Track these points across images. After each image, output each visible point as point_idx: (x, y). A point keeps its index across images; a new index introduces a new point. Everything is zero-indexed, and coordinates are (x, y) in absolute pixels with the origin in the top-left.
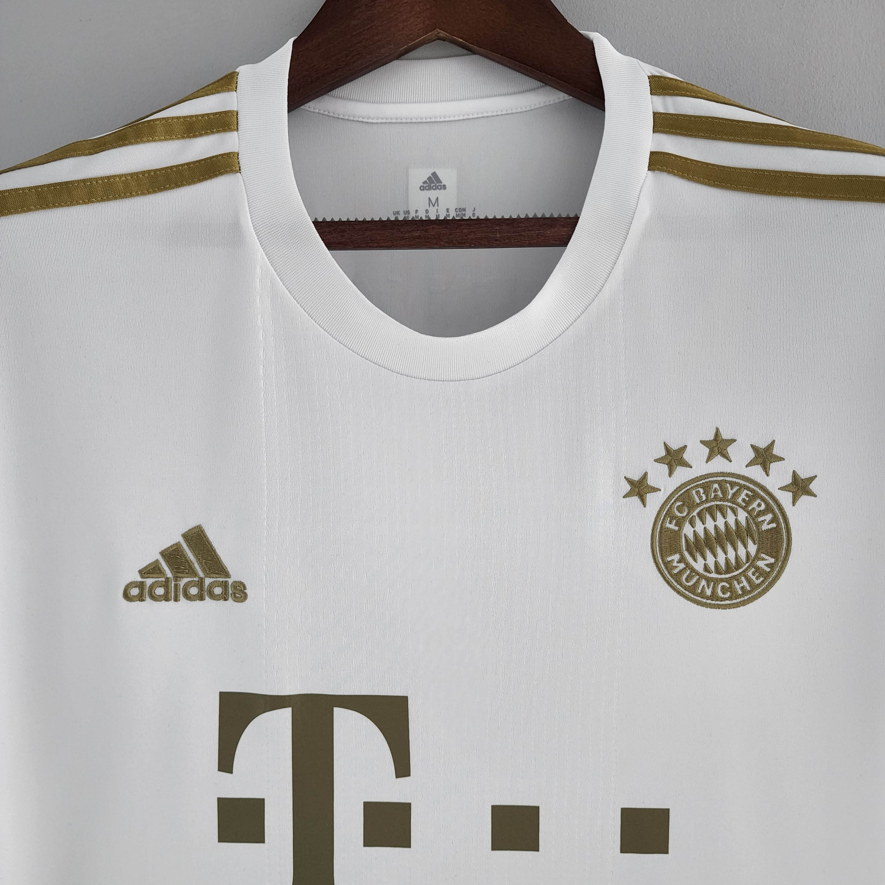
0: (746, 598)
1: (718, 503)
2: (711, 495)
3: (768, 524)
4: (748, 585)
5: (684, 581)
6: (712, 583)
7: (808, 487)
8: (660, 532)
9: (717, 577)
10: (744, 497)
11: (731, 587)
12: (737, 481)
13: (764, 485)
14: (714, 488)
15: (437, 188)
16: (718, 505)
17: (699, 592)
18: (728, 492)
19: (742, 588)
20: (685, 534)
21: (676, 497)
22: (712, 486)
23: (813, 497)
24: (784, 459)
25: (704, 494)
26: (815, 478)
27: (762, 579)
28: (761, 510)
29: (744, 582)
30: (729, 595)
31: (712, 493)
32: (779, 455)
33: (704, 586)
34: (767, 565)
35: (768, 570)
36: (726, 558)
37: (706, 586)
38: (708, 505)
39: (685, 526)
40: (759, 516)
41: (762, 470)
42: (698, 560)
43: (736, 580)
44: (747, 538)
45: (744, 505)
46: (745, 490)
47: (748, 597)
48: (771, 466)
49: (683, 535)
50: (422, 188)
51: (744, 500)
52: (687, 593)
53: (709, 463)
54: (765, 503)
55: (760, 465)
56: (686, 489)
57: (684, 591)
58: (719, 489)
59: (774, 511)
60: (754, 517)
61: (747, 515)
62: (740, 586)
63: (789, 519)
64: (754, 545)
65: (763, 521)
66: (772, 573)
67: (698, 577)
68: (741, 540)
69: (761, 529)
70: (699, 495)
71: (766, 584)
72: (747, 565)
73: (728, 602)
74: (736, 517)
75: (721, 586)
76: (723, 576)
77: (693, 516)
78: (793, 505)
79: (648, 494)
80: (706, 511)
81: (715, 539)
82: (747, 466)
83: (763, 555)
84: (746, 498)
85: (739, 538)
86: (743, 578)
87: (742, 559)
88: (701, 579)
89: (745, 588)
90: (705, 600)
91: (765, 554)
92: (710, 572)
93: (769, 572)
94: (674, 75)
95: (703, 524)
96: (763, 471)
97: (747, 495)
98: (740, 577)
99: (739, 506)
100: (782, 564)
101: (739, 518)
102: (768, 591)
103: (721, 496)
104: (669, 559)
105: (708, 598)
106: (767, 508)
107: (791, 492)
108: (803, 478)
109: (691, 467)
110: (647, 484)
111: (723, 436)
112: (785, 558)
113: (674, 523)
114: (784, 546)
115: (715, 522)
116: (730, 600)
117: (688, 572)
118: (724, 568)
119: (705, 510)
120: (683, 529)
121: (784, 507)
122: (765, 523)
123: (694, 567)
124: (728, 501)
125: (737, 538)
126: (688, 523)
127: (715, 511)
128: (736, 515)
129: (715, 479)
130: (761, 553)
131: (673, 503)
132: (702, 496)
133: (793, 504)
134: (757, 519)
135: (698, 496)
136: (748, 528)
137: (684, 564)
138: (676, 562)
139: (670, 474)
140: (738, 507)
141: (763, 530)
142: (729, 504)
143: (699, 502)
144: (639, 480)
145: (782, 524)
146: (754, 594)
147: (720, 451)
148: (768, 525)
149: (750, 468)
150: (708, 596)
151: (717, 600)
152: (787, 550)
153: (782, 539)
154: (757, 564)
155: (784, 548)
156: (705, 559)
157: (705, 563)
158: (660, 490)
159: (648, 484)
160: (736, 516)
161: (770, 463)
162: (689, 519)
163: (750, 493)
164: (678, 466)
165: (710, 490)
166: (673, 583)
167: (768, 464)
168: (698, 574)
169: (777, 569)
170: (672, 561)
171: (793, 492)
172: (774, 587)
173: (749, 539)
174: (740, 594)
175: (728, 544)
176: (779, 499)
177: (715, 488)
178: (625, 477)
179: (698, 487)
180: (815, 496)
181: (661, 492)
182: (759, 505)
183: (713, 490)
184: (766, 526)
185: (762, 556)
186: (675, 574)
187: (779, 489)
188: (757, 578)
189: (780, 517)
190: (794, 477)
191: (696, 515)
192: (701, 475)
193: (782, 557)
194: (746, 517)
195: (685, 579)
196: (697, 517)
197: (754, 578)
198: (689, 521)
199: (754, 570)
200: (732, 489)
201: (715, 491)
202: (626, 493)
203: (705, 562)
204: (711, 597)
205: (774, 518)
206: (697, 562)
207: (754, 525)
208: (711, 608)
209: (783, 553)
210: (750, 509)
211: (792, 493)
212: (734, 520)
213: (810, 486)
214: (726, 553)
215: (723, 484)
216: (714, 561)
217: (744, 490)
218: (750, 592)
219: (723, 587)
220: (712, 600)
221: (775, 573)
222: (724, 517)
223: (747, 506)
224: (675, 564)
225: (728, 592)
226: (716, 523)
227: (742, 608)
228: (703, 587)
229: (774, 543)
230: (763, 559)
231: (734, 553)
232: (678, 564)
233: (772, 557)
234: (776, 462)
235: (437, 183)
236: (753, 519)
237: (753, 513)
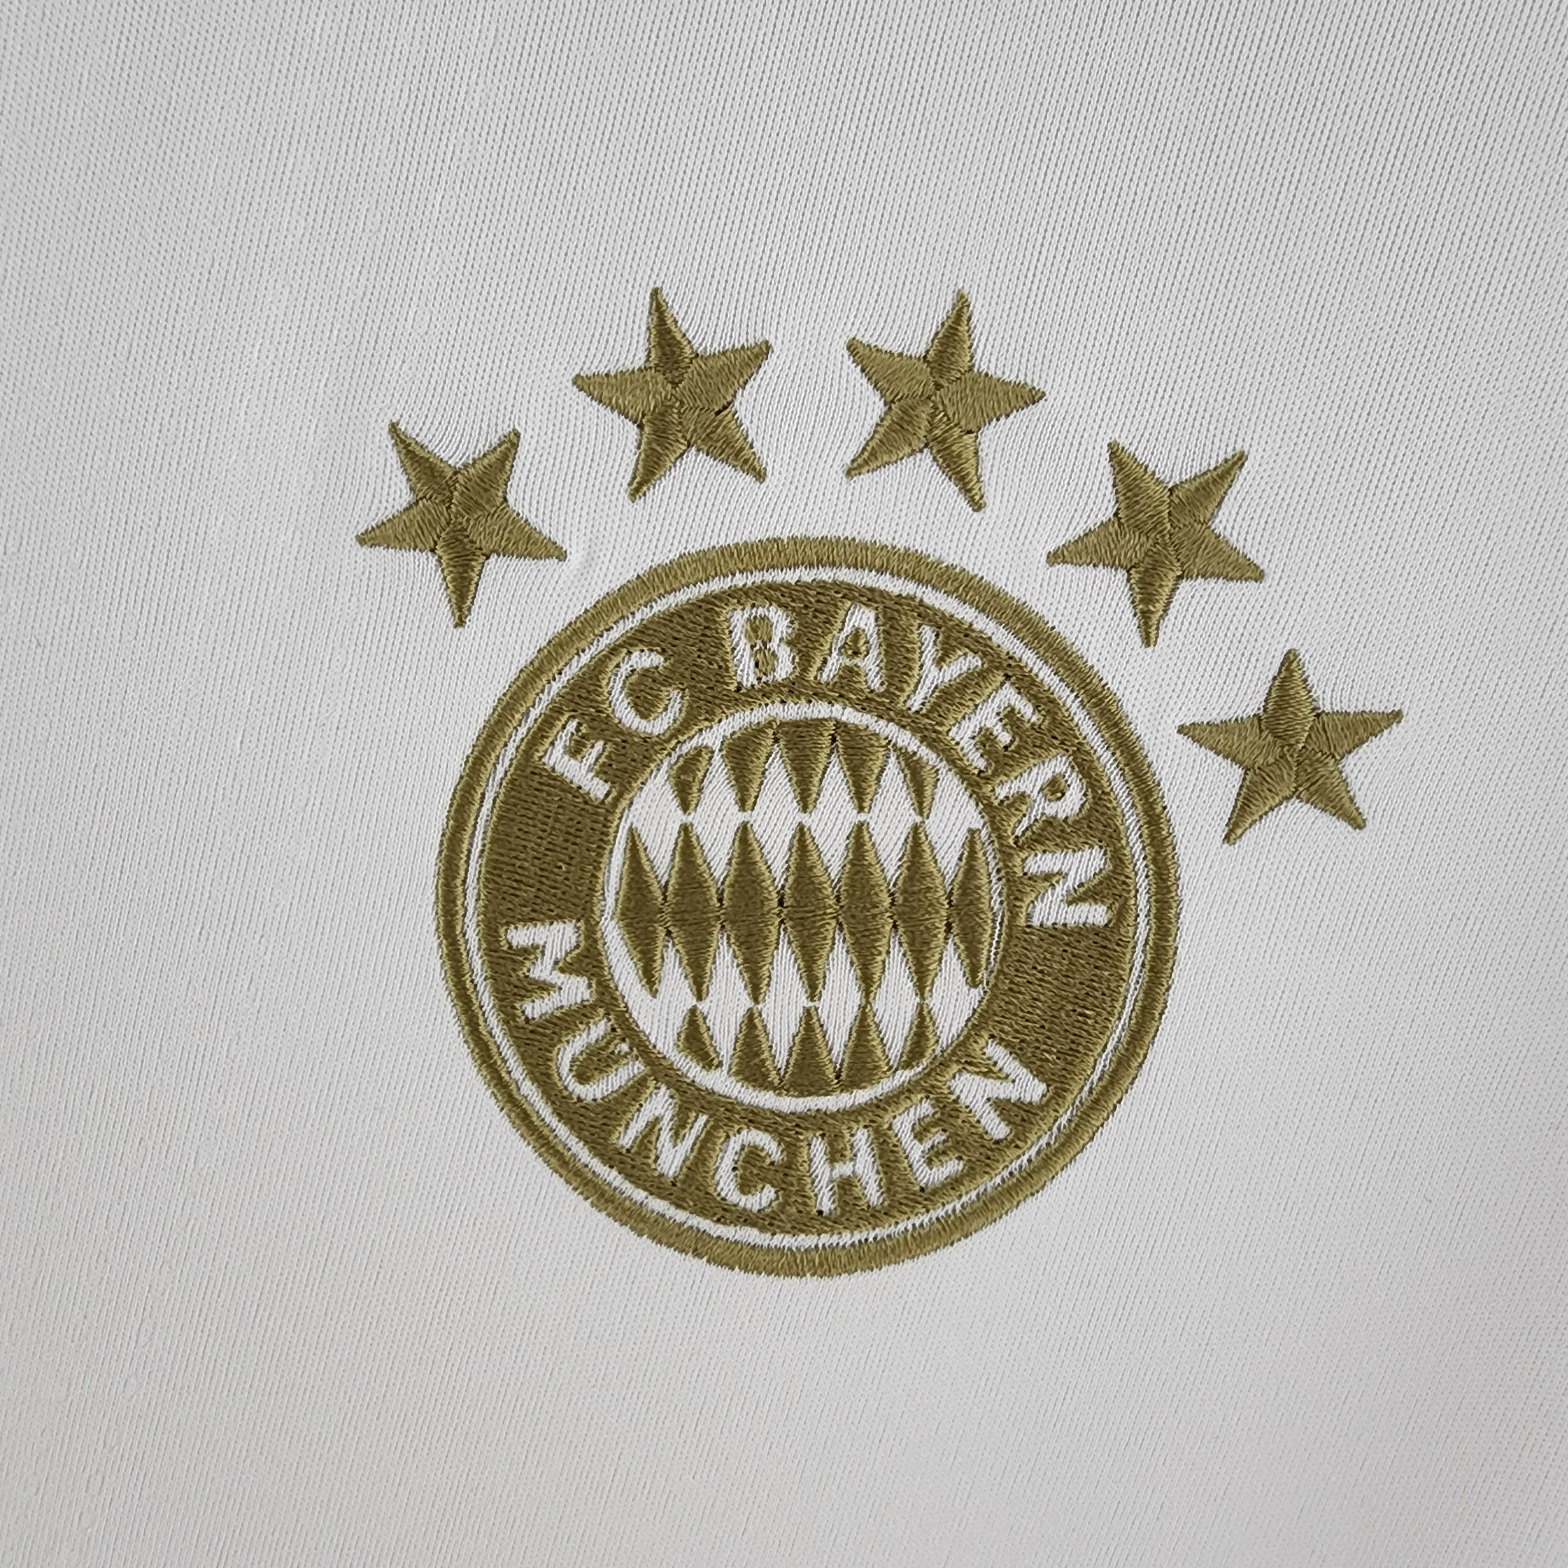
0: (847, 1238)
1: (850, 716)
2: (825, 662)
3: (1074, 899)
4: (874, 1176)
5: (565, 1069)
6: (703, 1119)
7: (1337, 762)
8: (513, 785)
9: (735, 1094)
10: (989, 725)
11: (789, 1165)
12: (984, 624)
13: (1113, 687)
14: (848, 629)
16: (845, 725)
17: (621, 1142)
18: (916, 672)
19: (845, 1186)
20: (633, 835)
21: (638, 616)
22: (842, 613)
23: (1342, 826)
24: (1259, 576)
25: (789, 643)
26: (1389, 725)
27: (952, 1167)
28: (1055, 818)
29: (859, 1159)
30: (764, 1203)
31: (835, 654)
32: (1240, 546)
33: (657, 1120)
34: (1003, 1107)
35: (998, 1129)
36: (807, 1011)
37: (666, 1125)
38: (794, 711)
39: (646, 788)
40: (1039, 847)
41: (1126, 602)
42: (664, 982)
43: (823, 1136)
44: (946, 938)
45: (981, 764)
46: (1007, 684)
47: (858, 1236)
48: (1178, 596)
49: (622, 835)
51: (985, 739)
52: (562, 1131)
53: (865, 479)
54: (1091, 785)
55: (1121, 575)
56: (702, 590)
57: (553, 1121)
58: (874, 640)
59: (1119, 840)
60: (1011, 842)
61: (977, 823)
62: (836, 1174)
63: (1184, 905)
64: (966, 988)
65: (1048, 877)
66: (1012, 1153)
67: (637, 1068)
68: (911, 944)
69: (1029, 917)
70: (759, 643)
71: (965, 1199)
72: (904, 1076)
73: (751, 1235)
74: (918, 819)
75: (743, 1148)
76: (767, 1100)
77: (699, 751)
78: (1227, 838)
79: (493, 558)
80: (776, 740)
81: (781, 903)
82: (1055, 558)
83: (997, 1052)
84: (998, 729)
85: (901, 930)
86: (862, 1138)
87: (888, 1038)
88: (652, 1084)
89: (857, 1191)
90: (639, 1195)
91: (1008, 1045)
92: (707, 1060)
93: (998, 1142)
95: (742, 803)
96: (1129, 613)
97: (1011, 717)
98: (850, 1128)
99: (952, 762)
100: (1076, 1119)
101: (934, 827)
102: (966, 1237)
103: (875, 684)
104: (520, 936)
105: (657, 1187)
106: (1088, 817)
107: (1240, 763)
108: (1328, 709)
109: (760, 476)
110: (505, 500)
111: (978, 357)
112: (1101, 1094)
113: (592, 760)
114: (1115, 1036)
115: (805, 809)
116: (762, 1229)
117: (599, 1029)
118: (781, 1060)
119: (770, 732)
120: (631, 804)
121: (1178, 831)
122: (1058, 888)
123: (635, 1015)
124: (904, 720)
125: (895, 926)
126: (662, 775)
127: (823, 756)
128: (921, 803)
129: (869, 579)
130: (992, 1036)
131: (614, 650)
132: (774, 655)
133: (1232, 831)
134: (1024, 861)
135: (752, 647)
136: (964, 886)
137: (590, 986)
138: (548, 961)
139: (641, 485)
140: (943, 766)
141: (1036, 922)
142: (906, 739)
143: (752, 679)
144: (466, 466)
145: (1142, 919)
146: (892, 1230)
147: (938, 432)
148: (1070, 903)
149: (1066, 571)
150: (662, 1175)
151: (702, 1212)
152: (1119, 1062)
153: (1113, 994)
154: (953, 1083)
155: (1110, 1047)
156: (699, 990)
157: (693, 1011)
158: (562, 556)
159: (511, 501)
160: (921, 813)
161: (1180, 578)
162: (674, 756)
163: (1026, 709)
164: (694, 449)
165: (824, 635)
166: (505, 1061)
167: (1172, 575)
168: (643, 1049)
169: (1043, 1142)
170: (530, 952)
171: (1247, 770)
172: (1000, 1224)
173: (950, 947)
174: (820, 1213)
175: (839, 945)
176: (1165, 786)
177: (857, 634)
178: (394, 428)
179: (770, 600)
180: (1357, 822)
181: (564, 565)
182: (1055, 788)
183: (843, 635)
184: (1055, 907)
185: (989, 1051)
186: (527, 1020)
187: (1182, 730)
188: (933, 1157)
189: (1142, 883)
190: (1281, 687)
191: (716, 747)
192: (798, 532)
193: (1086, 1089)
194: (972, 832)
195: (574, 1060)
196: (717, 758)
197: (916, 1151)
198: (671, 767)
199: (931, 1111)
200: (940, 662)
201: (854, 646)
202: (378, 520)
203: (694, 1002)
204: (674, 1185)
205: (1108, 878)
206: (654, 993)
207: (997, 886)
208: (660, 1242)
209: (1099, 1067)
210: (1002, 792)
211: (1241, 771)
212: (903, 830)
213: (1351, 760)
214: (813, 986)
215: (904, 621)
216: (742, 1012)
217: (1002, 684)
218: (874, 1216)
219: (752, 1155)
220: (678, 1206)
221: (1025, 1158)
222: (860, 797)
223: (995, 774)
224: (542, 970)
225: (768, 1186)
226: (806, 819)
227: (811, 1283)
228: (653, 1126)
229: (1070, 1007)
230: (990, 1071)
231: (856, 998)
232: (556, 973)
233: (1039, 1073)
234: (1212, 581)
236: (1005, 854)
237: (1014, 820)
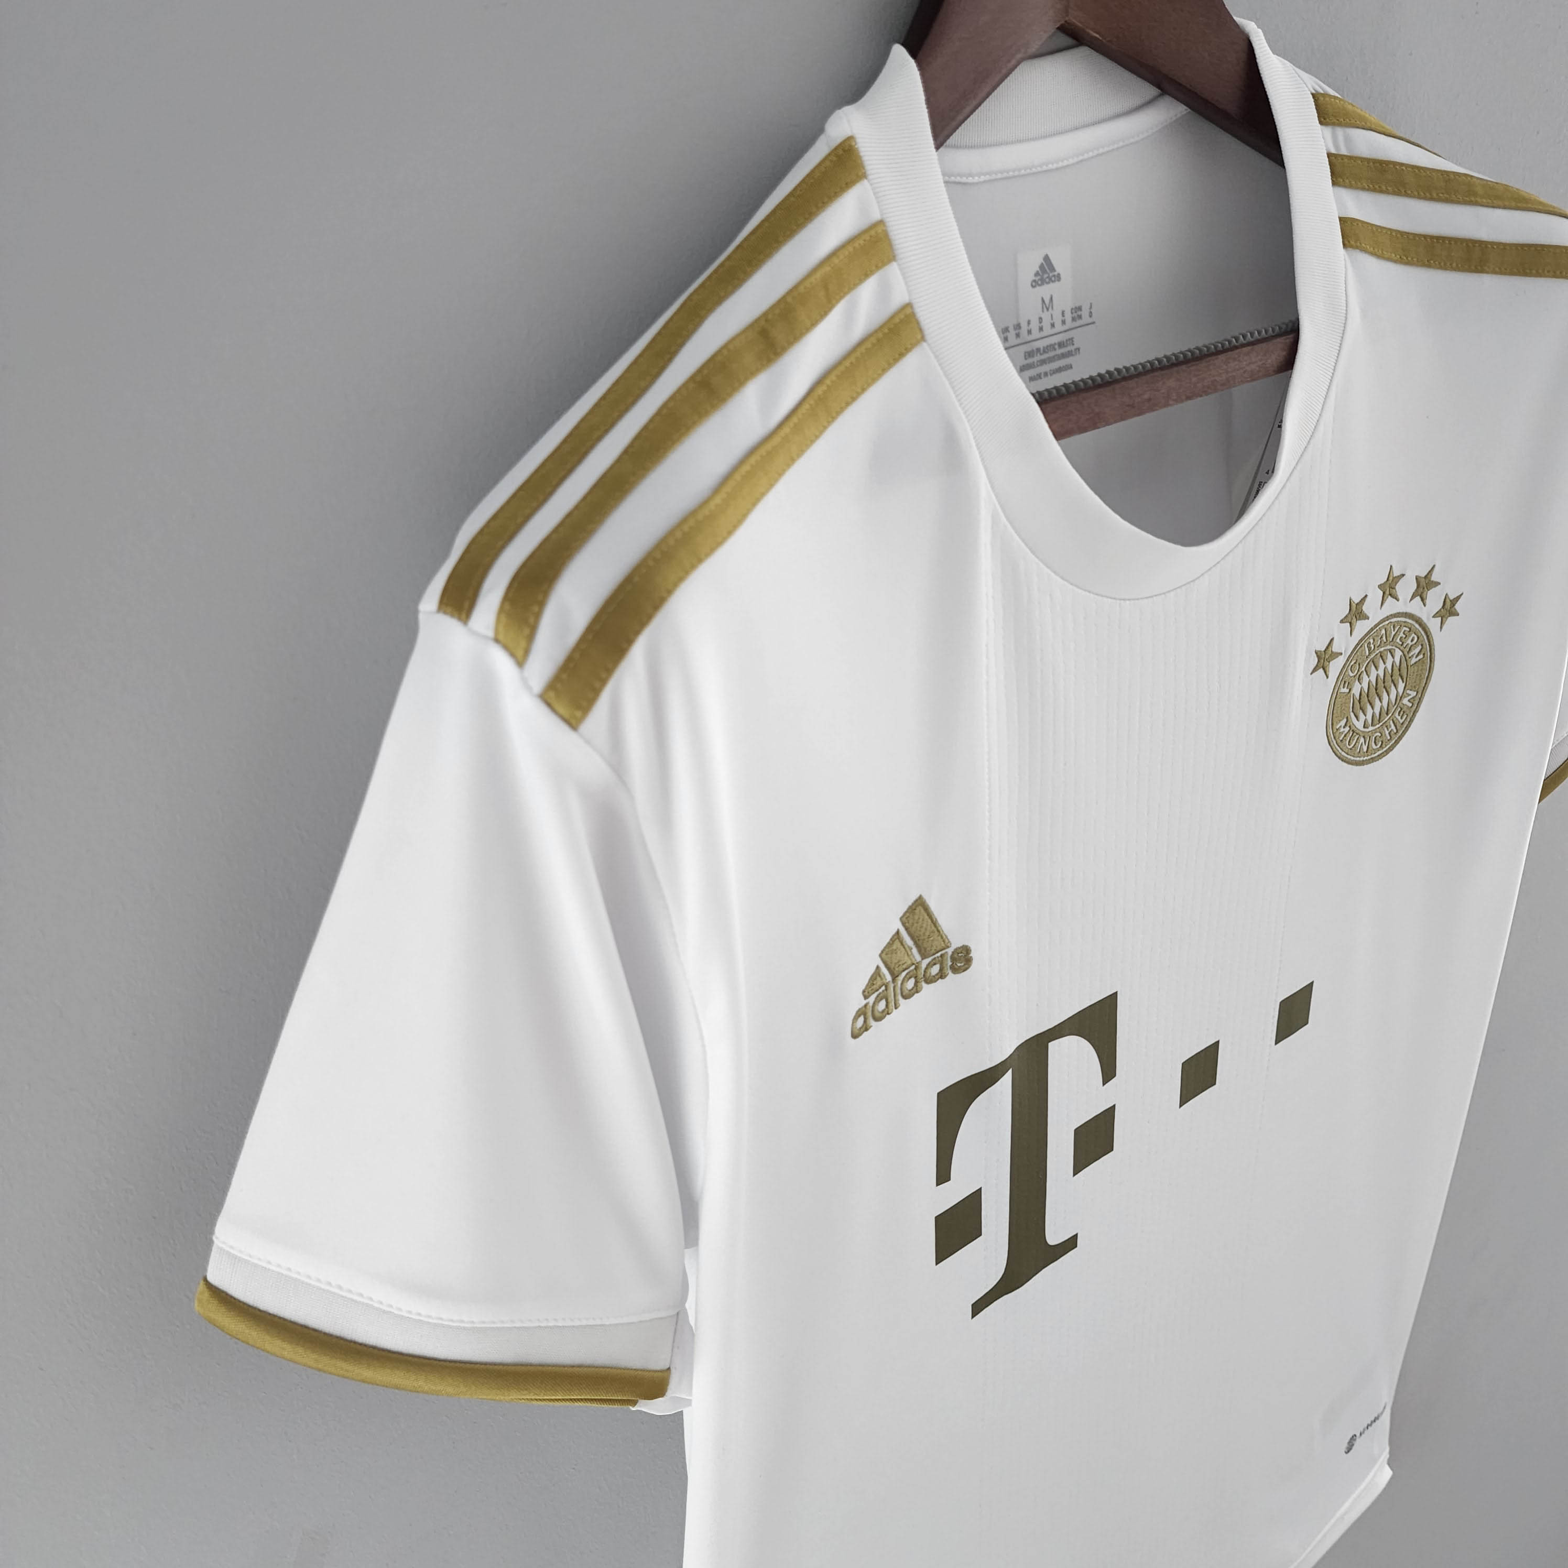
13: (1420, 617)
15: (1051, 280)
28: (1413, 644)
33: (1362, 743)
39: (1354, 685)
45: (1401, 643)
48: (1428, 595)
50: (1034, 284)
94: (1334, 92)
96: (1421, 602)
108: (1452, 599)
109: (1368, 619)
130: (1407, 689)
139: (1351, 633)
142: (1389, 647)
147: (1390, 592)
158: (1341, 654)
159: (1333, 650)
164: (1358, 621)
170: (1340, 727)
171: (1442, 617)
178: (1315, 651)
226: (1378, 672)
235: (1051, 272)
